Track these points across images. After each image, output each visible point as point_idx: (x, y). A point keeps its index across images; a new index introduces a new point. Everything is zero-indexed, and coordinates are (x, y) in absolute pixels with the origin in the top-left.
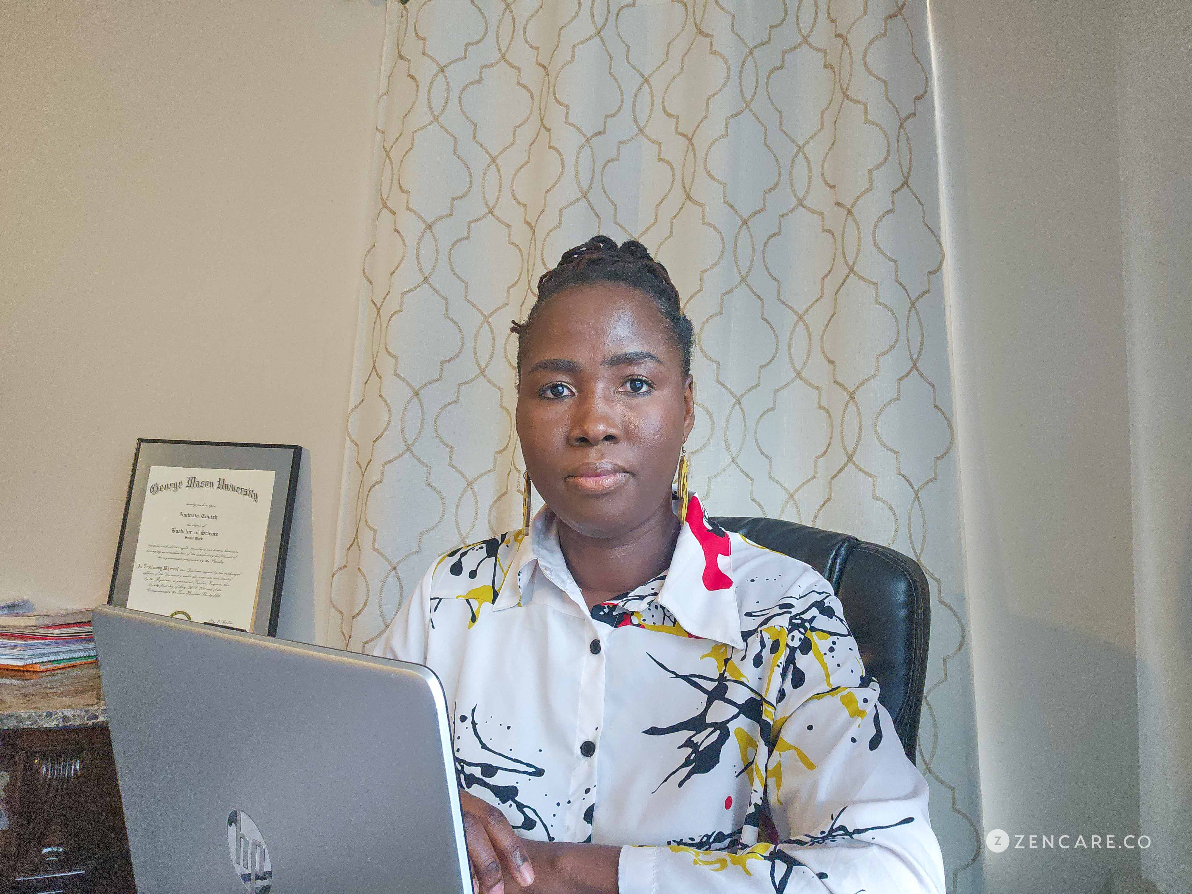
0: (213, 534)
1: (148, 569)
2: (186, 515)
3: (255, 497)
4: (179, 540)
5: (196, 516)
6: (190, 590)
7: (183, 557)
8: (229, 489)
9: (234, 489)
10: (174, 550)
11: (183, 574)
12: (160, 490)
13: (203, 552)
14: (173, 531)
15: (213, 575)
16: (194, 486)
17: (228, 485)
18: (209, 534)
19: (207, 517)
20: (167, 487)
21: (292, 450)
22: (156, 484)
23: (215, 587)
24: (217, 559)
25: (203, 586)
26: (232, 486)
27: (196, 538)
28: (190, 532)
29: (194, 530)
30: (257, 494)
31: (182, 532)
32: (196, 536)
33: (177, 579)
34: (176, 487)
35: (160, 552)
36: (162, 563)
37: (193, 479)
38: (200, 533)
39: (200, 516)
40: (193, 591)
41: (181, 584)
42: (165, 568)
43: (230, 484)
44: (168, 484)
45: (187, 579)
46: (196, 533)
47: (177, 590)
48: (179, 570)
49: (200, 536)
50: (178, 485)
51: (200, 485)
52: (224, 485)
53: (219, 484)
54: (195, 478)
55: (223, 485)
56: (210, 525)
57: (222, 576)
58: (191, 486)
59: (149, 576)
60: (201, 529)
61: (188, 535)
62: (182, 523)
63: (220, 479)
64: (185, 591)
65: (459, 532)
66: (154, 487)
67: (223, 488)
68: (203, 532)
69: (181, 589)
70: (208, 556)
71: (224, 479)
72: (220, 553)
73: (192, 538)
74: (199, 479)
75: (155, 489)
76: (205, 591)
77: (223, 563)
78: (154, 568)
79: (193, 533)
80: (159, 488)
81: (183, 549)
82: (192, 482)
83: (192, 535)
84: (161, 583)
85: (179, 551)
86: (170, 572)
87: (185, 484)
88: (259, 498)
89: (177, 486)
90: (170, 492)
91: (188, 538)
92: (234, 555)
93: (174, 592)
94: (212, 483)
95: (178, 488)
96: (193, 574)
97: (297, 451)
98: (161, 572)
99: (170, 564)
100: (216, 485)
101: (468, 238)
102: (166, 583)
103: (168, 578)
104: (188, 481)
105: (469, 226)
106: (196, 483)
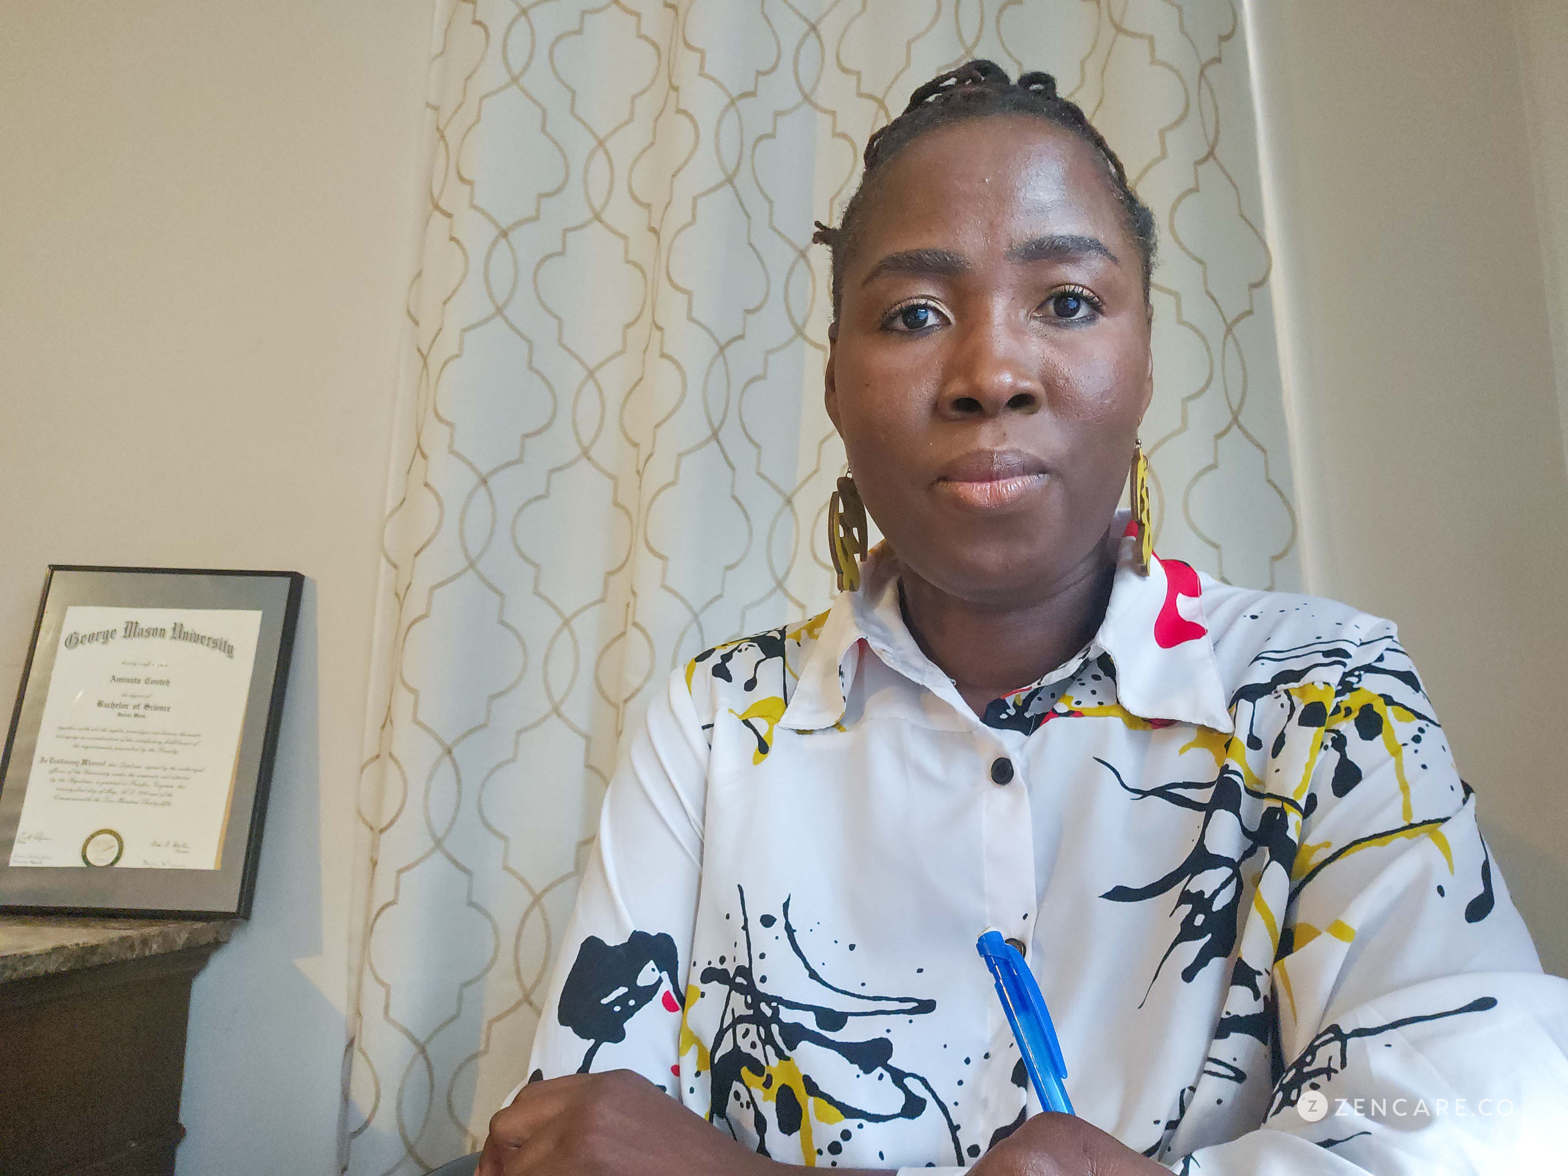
0: (162, 708)
1: (59, 766)
2: (120, 680)
3: (229, 650)
4: (109, 718)
5: (137, 681)
6: (124, 796)
7: (114, 744)
8: (189, 638)
9: (197, 639)
10: (99, 734)
11: (111, 770)
12: (82, 642)
13: (145, 737)
14: (100, 704)
15: (160, 773)
16: (134, 636)
17: (188, 633)
18: (156, 708)
19: (154, 682)
20: (92, 637)
21: (287, 581)
22: (75, 633)
23: (163, 790)
24: (168, 747)
25: (144, 789)
26: (193, 635)
27: (136, 715)
28: (126, 706)
29: (132, 702)
30: (232, 647)
31: (113, 705)
32: (136, 711)
33: (103, 779)
34: (107, 638)
35: (75, 738)
36: (78, 755)
37: (134, 625)
38: (142, 707)
39: (142, 682)
40: (128, 797)
41: (108, 787)
42: (85, 762)
43: (190, 632)
44: (93, 634)
45: (118, 779)
46: (135, 707)
47: (102, 796)
48: (106, 764)
49: (141, 711)
50: (110, 634)
51: (145, 634)
52: (183, 634)
53: (174, 634)
54: (137, 623)
55: (180, 633)
56: (159, 695)
57: (175, 773)
58: (129, 636)
59: (57, 776)
60: (144, 702)
61: (123, 711)
62: (115, 692)
63: (175, 624)
64: (115, 798)
65: (550, 696)
66: (71, 639)
67: (180, 637)
68: (147, 706)
69: (109, 795)
70: (155, 742)
71: (182, 625)
72: (172, 738)
73: (129, 716)
74: (144, 625)
75: (73, 641)
76: (148, 796)
77: (176, 752)
78: (67, 762)
79: (130, 707)
80: (80, 638)
81: (113, 731)
82: (132, 630)
83: (130, 711)
84: (76, 786)
85: (106, 735)
86: (93, 769)
87: (121, 632)
88: (235, 653)
89: (108, 636)
90: (96, 645)
91: (123, 715)
92: (195, 740)
93: (97, 800)
94: (163, 630)
95: (110, 639)
96: (129, 771)
97: (296, 581)
98: (77, 769)
99: (93, 755)
100: (169, 633)
101: (562, 253)
102: (84, 786)
103: (88, 777)
104: (126, 629)
105: (564, 236)
106: (138, 630)
